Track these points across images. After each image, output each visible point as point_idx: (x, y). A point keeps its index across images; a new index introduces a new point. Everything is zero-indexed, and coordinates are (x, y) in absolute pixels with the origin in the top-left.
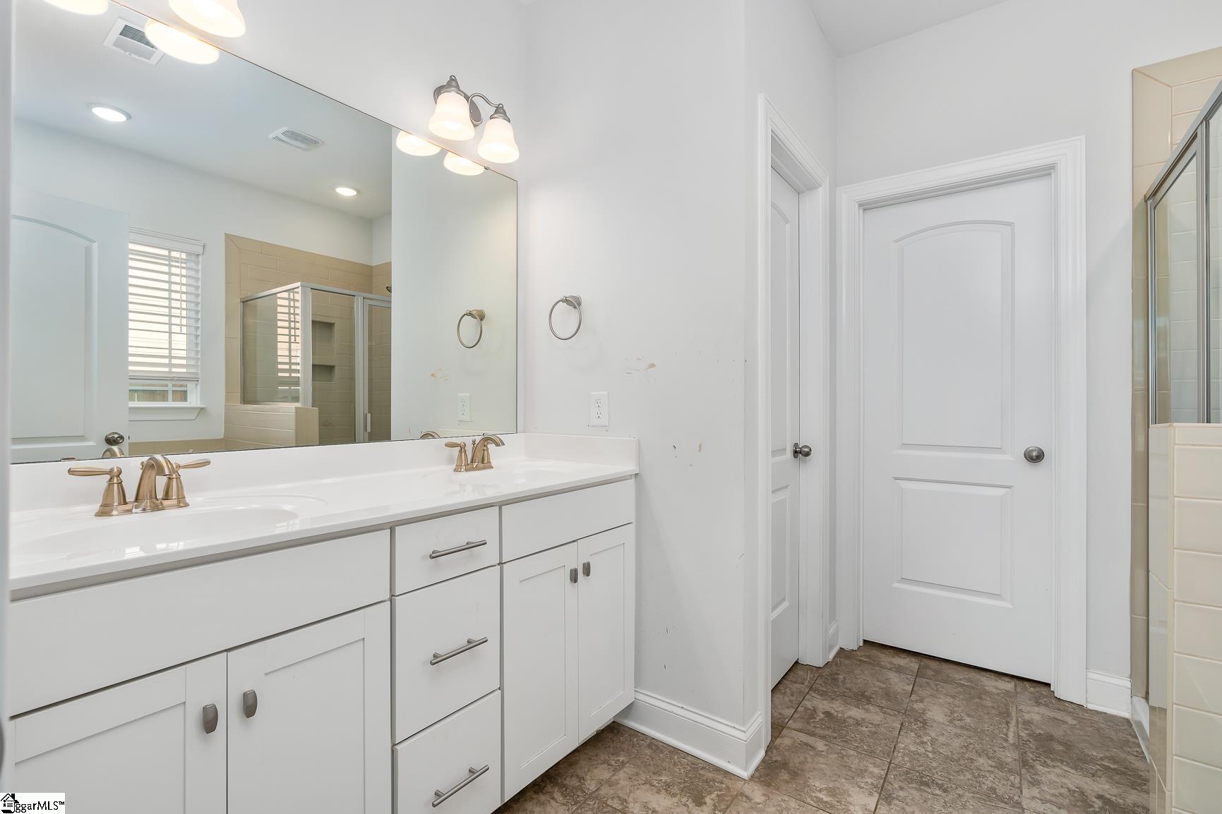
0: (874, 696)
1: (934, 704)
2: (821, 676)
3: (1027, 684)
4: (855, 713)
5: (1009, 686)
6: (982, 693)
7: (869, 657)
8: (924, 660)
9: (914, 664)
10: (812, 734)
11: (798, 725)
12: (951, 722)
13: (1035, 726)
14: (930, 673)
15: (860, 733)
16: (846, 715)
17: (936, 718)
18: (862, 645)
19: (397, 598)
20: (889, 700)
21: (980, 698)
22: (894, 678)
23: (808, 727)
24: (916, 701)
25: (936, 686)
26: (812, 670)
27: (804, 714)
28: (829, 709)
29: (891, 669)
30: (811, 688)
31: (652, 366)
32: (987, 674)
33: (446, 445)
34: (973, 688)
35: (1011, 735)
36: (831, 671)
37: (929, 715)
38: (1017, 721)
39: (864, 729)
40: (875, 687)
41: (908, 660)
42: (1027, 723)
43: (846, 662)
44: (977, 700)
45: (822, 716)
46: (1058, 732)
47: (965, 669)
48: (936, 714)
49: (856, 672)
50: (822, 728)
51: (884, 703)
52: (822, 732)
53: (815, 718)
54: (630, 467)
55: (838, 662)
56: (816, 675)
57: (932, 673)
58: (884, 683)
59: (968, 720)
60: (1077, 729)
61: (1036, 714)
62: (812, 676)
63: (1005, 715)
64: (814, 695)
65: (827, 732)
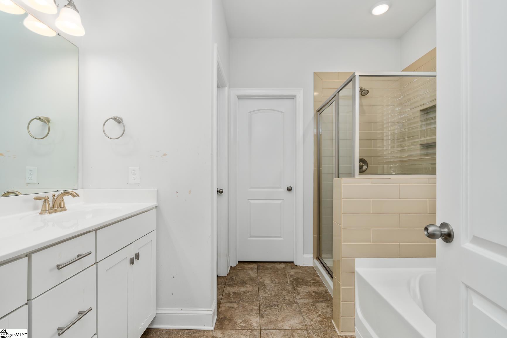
0: (247, 281)
1: (266, 278)
2: (227, 279)
3: (288, 263)
4: (243, 289)
5: (283, 265)
6: (277, 270)
7: (241, 267)
8: (258, 264)
9: (255, 266)
10: (231, 302)
11: (225, 301)
12: (272, 282)
13: (293, 276)
14: (261, 267)
15: (247, 296)
16: (240, 291)
17: (267, 282)
18: (237, 263)
19: (33, 301)
20: (252, 281)
21: (277, 272)
22: (250, 272)
23: (229, 300)
24: (260, 279)
25: (264, 271)
26: (223, 278)
27: (226, 296)
28: (234, 291)
29: (249, 270)
30: (225, 285)
31: (165, 155)
32: (277, 263)
33: (34, 199)
34: (274, 269)
35: (288, 281)
36: (230, 276)
37: (265, 282)
38: (289, 276)
39: (248, 294)
40: (246, 278)
41: (253, 265)
42: (291, 276)
43: (234, 271)
44: (277, 273)
45: (232, 294)
46: (299, 276)
47: (270, 263)
48: (267, 281)
49: (239, 274)
50: (234, 299)
51: (251, 282)
52: (235, 300)
53: (230, 296)
54: (154, 203)
55: (232, 272)
56: (226, 279)
57: (262, 267)
58: (248, 275)
59: (276, 280)
60: (303, 273)
61: (292, 272)
62: (224, 280)
63: (285, 275)
64: (227, 287)
65: (236, 300)
